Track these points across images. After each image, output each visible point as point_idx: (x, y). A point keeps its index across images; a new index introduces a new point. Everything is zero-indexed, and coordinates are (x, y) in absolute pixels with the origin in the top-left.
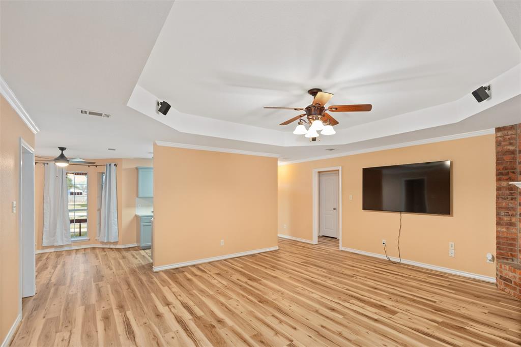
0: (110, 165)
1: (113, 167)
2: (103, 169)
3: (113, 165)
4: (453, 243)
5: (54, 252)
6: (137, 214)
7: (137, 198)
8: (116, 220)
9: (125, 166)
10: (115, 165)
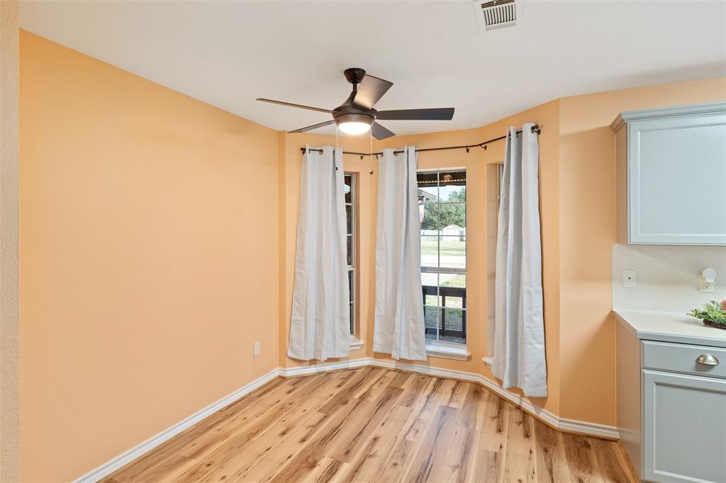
0: (519, 133)
1: (529, 137)
2: (497, 153)
3: (527, 128)
5: (396, 370)
6: (618, 310)
7: (616, 246)
8: (539, 319)
9: (569, 125)
10: (536, 129)
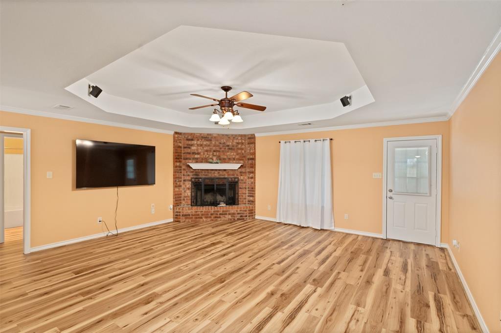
4: (154, 204)
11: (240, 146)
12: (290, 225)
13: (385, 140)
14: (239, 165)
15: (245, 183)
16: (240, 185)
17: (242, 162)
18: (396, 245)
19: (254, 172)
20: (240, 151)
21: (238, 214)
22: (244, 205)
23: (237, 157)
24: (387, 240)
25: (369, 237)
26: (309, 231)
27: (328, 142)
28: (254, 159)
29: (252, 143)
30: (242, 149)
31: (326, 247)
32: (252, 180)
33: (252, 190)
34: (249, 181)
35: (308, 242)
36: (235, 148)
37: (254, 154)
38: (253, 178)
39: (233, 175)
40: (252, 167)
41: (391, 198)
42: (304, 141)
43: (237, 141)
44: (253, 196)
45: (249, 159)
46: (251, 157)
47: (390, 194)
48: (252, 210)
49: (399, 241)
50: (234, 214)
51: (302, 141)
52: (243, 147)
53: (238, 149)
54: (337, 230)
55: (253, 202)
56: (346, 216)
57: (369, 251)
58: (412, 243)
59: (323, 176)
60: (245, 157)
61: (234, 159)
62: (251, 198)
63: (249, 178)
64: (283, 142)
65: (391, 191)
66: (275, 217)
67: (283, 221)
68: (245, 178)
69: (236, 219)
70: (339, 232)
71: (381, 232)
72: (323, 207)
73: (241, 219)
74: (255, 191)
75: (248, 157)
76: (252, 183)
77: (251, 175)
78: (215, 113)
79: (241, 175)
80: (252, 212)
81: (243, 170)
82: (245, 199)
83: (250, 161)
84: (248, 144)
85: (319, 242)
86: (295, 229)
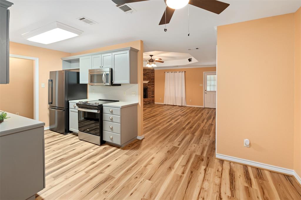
11: (148, 74)
12: (169, 105)
13: (204, 72)
14: (148, 82)
15: (150, 89)
16: (148, 90)
17: (149, 80)
18: (207, 109)
19: (154, 85)
20: (148, 76)
21: (148, 101)
22: (150, 98)
23: (147, 78)
24: (205, 108)
25: (198, 107)
26: (177, 107)
27: (184, 73)
28: (154, 79)
29: (153, 72)
30: (149, 75)
31: (184, 110)
32: (153, 88)
33: (153, 92)
34: (152, 88)
35: (177, 109)
36: (146, 74)
37: (154, 77)
38: (154, 87)
39: (145, 86)
40: (153, 82)
41: (206, 93)
42: (175, 72)
43: (147, 72)
44: (153, 94)
45: (152, 79)
46: (153, 78)
47: (205, 92)
48: (153, 100)
49: (209, 108)
50: (146, 101)
51: (174, 72)
52: (149, 74)
53: (147, 75)
54: (187, 106)
55: (154, 97)
56: (191, 100)
57: (198, 111)
58: (212, 108)
59: (182, 86)
60: (150, 78)
61: (146, 79)
62: (153, 95)
63: (152, 87)
64: (166, 72)
65: (206, 90)
66: (163, 102)
67: (166, 104)
68: (151, 87)
69: (147, 104)
70: (188, 107)
71: (202, 106)
72: (182, 97)
73: (149, 103)
74: (154, 92)
75: (152, 78)
76: (153, 89)
77: (153, 86)
78: (148, 64)
79: (149, 86)
80: (153, 101)
81: (149, 84)
82: (150, 95)
83: (152, 80)
84: (152, 73)
85: (181, 109)
86: (171, 106)
